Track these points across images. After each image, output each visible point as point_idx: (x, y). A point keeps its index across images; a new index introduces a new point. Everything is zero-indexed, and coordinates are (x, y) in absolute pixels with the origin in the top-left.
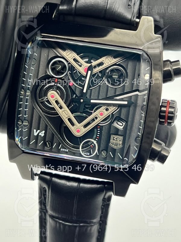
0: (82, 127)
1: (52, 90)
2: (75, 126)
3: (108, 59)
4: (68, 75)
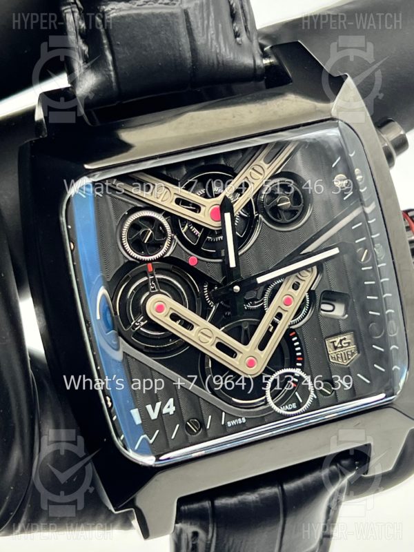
0: (258, 351)
1: (147, 294)
2: (239, 356)
3: (253, 169)
4: (177, 243)
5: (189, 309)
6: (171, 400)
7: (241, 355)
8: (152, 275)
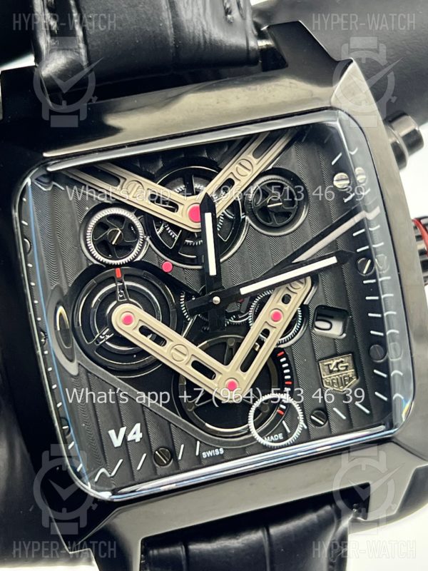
0: (239, 372)
1: (115, 302)
2: (218, 377)
3: (240, 164)
4: (150, 246)
5: (162, 322)
6: (138, 426)
7: (220, 376)
8: (121, 282)
